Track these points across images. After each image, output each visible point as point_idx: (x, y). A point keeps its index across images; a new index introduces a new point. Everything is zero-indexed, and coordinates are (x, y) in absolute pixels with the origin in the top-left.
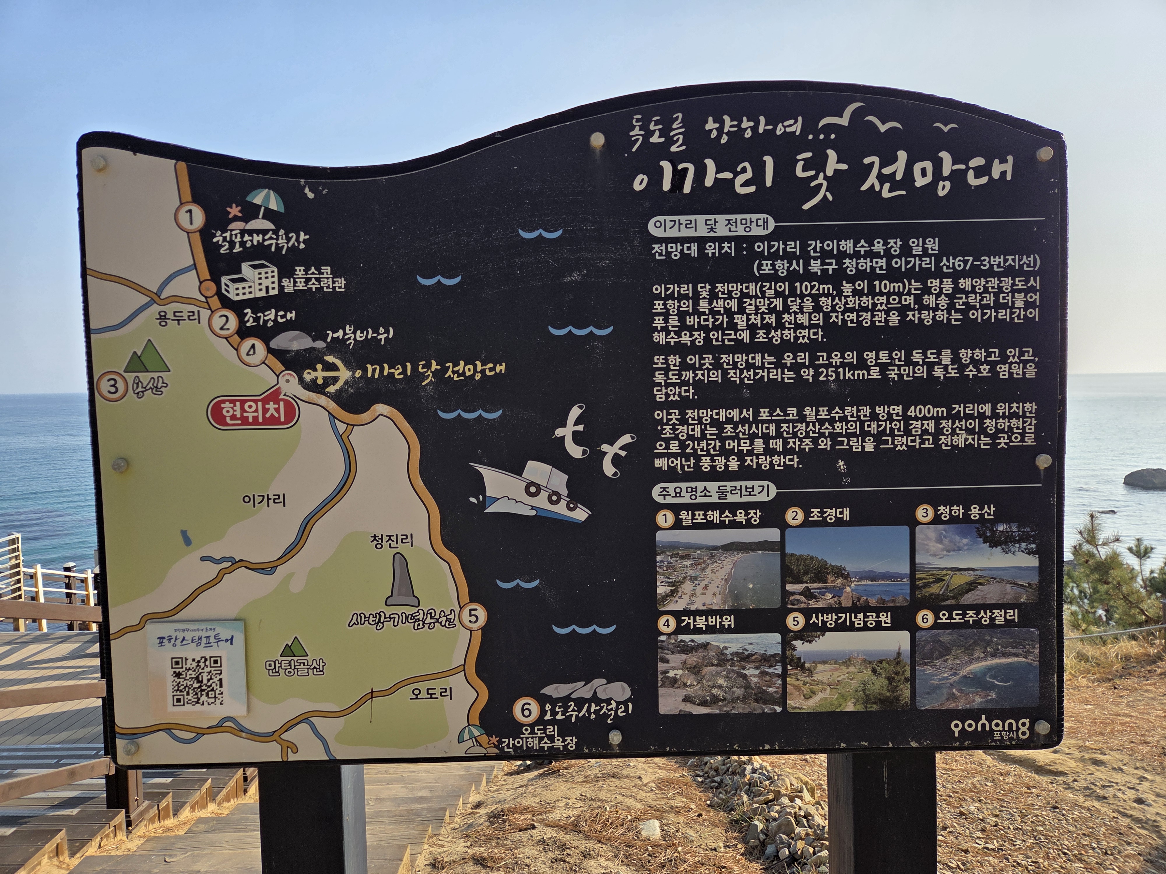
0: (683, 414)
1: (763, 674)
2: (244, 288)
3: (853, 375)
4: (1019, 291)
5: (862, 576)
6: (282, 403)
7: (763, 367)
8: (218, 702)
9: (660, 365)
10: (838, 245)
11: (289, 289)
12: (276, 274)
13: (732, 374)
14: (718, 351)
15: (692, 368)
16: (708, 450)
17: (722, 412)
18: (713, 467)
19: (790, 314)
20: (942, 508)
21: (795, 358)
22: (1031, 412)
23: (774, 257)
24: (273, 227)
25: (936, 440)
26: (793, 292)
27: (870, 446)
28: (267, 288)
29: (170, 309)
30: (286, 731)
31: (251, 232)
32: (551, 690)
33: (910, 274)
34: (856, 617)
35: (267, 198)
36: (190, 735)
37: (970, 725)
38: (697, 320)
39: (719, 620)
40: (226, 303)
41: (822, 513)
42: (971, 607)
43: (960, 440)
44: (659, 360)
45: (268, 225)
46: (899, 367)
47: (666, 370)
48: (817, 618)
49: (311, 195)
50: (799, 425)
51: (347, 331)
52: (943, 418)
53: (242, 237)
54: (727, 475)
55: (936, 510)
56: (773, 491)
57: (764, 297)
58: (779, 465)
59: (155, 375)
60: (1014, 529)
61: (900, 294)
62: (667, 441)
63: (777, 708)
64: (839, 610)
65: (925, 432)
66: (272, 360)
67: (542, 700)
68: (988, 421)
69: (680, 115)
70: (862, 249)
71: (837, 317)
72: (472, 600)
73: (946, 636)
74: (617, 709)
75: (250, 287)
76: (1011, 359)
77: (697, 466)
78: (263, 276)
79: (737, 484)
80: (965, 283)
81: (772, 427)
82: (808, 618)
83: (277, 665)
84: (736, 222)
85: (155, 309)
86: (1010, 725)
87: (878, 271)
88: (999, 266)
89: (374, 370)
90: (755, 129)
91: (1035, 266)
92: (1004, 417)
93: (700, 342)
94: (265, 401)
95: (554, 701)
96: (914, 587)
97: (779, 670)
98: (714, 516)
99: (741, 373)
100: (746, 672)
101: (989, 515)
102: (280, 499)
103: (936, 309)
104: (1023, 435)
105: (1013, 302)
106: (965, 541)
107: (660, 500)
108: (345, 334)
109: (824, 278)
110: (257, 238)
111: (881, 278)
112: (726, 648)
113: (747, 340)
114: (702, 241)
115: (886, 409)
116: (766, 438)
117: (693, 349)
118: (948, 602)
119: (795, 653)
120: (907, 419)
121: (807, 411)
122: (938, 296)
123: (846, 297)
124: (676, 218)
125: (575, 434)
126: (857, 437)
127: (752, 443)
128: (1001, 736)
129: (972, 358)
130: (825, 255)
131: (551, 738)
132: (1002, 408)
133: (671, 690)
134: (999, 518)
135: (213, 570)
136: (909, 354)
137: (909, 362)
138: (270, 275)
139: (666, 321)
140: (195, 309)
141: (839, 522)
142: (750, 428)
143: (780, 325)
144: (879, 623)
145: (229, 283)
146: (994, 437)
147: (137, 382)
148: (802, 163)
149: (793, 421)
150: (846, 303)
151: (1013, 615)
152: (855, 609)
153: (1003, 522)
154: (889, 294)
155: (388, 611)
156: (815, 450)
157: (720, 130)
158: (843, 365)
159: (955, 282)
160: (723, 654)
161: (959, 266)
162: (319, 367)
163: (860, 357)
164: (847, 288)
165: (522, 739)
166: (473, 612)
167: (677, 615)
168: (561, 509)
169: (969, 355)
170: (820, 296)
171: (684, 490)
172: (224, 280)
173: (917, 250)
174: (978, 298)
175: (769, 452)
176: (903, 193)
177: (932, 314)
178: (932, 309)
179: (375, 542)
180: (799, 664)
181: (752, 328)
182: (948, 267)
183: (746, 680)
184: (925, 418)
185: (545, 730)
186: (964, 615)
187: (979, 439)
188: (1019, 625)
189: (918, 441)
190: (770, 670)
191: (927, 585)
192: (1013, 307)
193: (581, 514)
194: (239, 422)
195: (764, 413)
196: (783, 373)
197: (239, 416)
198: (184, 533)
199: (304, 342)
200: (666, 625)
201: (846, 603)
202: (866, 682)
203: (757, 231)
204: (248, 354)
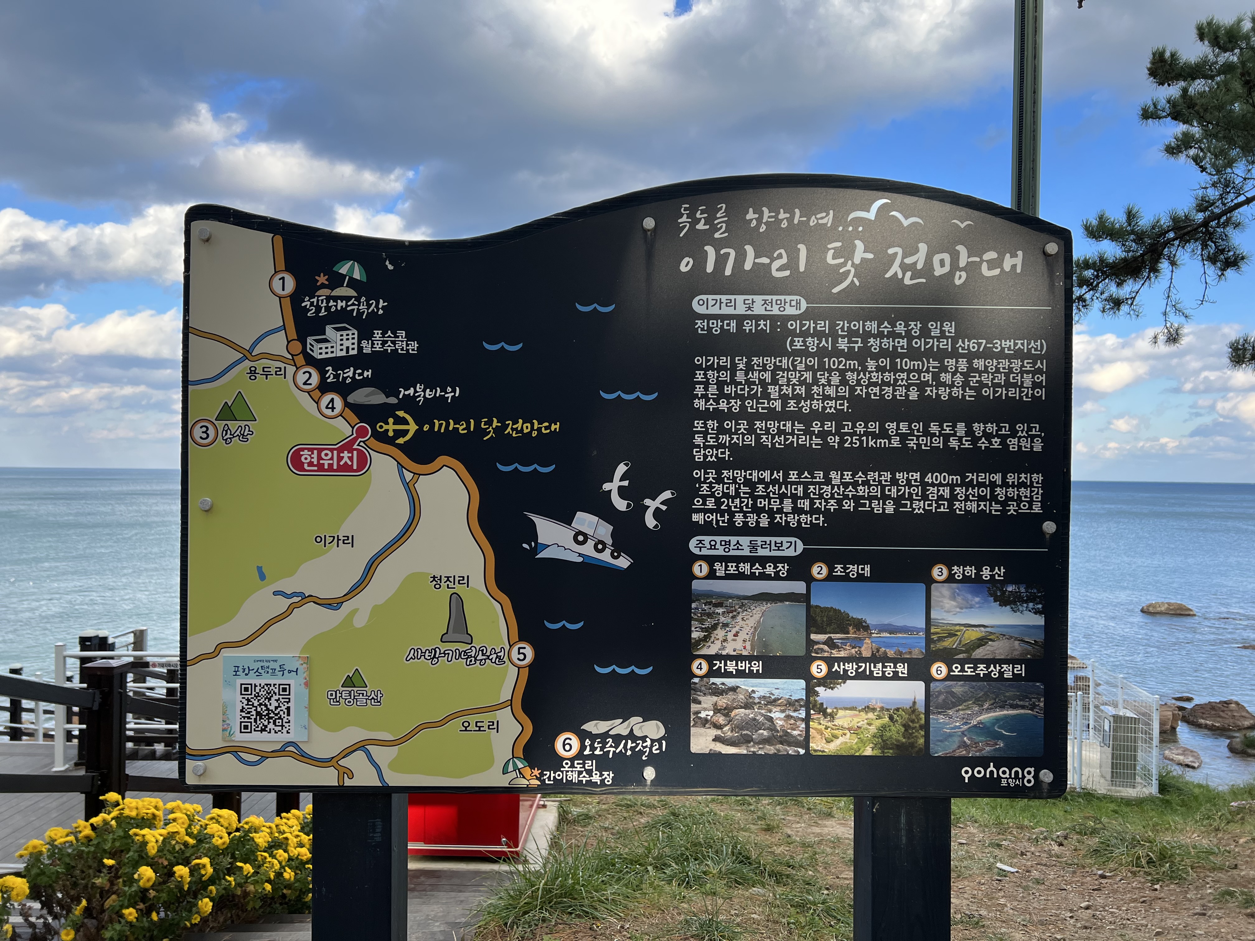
0: (719, 473)
2: (327, 348)
3: (876, 443)
4: (1028, 372)
5: (882, 629)
6: (355, 452)
7: (792, 434)
8: (284, 730)
9: (699, 429)
10: (864, 326)
11: (367, 350)
12: (356, 336)
13: (764, 439)
14: (752, 418)
15: (729, 432)
16: (741, 508)
17: (755, 473)
18: (745, 523)
19: (819, 386)
20: (955, 568)
21: (822, 426)
22: (1037, 483)
23: (805, 334)
24: (356, 295)
25: (951, 506)
26: (822, 367)
27: (890, 509)
28: (348, 348)
29: (260, 365)
30: (343, 758)
31: (335, 299)
32: (591, 727)
34: (875, 667)
35: (352, 269)
36: (256, 758)
37: (979, 772)
38: (734, 389)
39: (748, 665)
40: (310, 361)
41: (845, 568)
42: (982, 661)
43: (973, 507)
44: (698, 425)
45: (352, 293)
46: (918, 437)
47: (705, 434)
48: (839, 667)
49: (390, 267)
50: (825, 487)
51: (418, 390)
52: (958, 486)
53: (328, 302)
54: (758, 531)
55: (950, 570)
56: (800, 547)
57: (795, 370)
58: (806, 523)
59: (243, 424)
60: (1023, 590)
61: (919, 372)
62: (704, 498)
63: (800, 750)
64: (858, 659)
65: (941, 498)
66: (348, 413)
67: (583, 735)
68: (998, 489)
69: (724, 206)
70: (886, 330)
71: (861, 390)
72: (521, 639)
73: (958, 688)
74: (652, 746)
75: (332, 347)
76: (1020, 433)
77: (731, 521)
78: (345, 337)
79: (767, 539)
80: (979, 363)
81: (801, 488)
82: (830, 667)
83: (338, 695)
84: (772, 303)
85: (247, 364)
86: (1016, 772)
87: (899, 350)
88: (1009, 349)
89: (441, 425)
90: (790, 220)
91: (1041, 350)
92: (1013, 486)
93: (736, 409)
94: (340, 450)
95: (593, 737)
96: (929, 640)
97: (802, 714)
98: (745, 568)
99: (773, 438)
100: (772, 715)
101: (1000, 575)
102: (349, 540)
103: (952, 386)
104: (1031, 503)
105: (1022, 382)
106: (977, 599)
107: (696, 551)
108: (416, 392)
109: (850, 355)
110: (341, 304)
111: (902, 356)
112: (753, 691)
113: (779, 409)
114: (740, 319)
115: (906, 476)
116: (794, 498)
117: (730, 415)
118: (961, 656)
119: (817, 699)
120: (924, 485)
121: (833, 474)
122: (954, 374)
123: (870, 372)
124: (717, 297)
125: (621, 489)
126: (879, 500)
127: (781, 503)
128: (1008, 784)
129: (984, 431)
131: (590, 772)
132: (1011, 478)
133: (702, 730)
134: (1009, 579)
135: (283, 604)
136: (926, 427)
137: (926, 433)
138: (350, 337)
139: (706, 389)
140: (282, 365)
141: (861, 578)
142: (780, 489)
143: (809, 396)
144: (896, 673)
145: (313, 343)
146: (1004, 504)
147: (226, 430)
148: (833, 251)
149: (820, 483)
150: (870, 378)
151: (1020, 669)
152: (874, 659)
153: (1012, 583)
154: (909, 371)
155: (444, 647)
156: (839, 511)
157: (759, 220)
158: (866, 434)
159: (970, 362)
160: (750, 697)
161: (974, 347)
162: (391, 420)
163: (882, 427)
164: (871, 364)
165: (562, 772)
166: (521, 651)
167: (710, 659)
168: (606, 556)
169: (982, 429)
170: (846, 370)
171: (718, 543)
172: (310, 340)
173: (935, 333)
174: (991, 377)
175: (797, 511)
176: (924, 280)
177: (948, 391)
178: (948, 385)
179: (434, 583)
180: (822, 710)
181: (784, 398)
182: (963, 349)
183: (772, 722)
184: (940, 484)
185: (584, 764)
186: (975, 668)
187: (991, 505)
188: (1025, 679)
189: (934, 505)
190: (795, 714)
191: (940, 639)
192: (1022, 386)
193: (624, 562)
194: (316, 468)
195: (793, 475)
196: (811, 439)
197: (315, 463)
198: (260, 569)
199: (378, 398)
200: (699, 667)
201: (866, 653)
202: (883, 728)
203: (790, 311)
204: (327, 408)
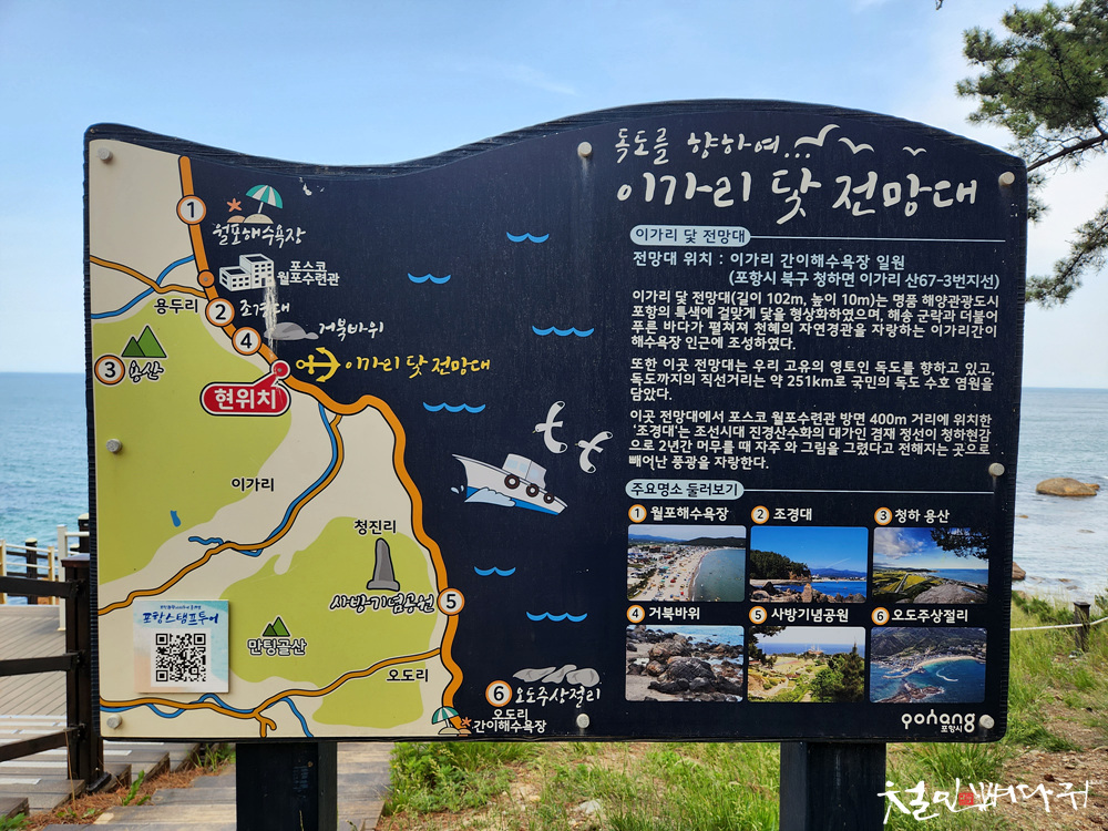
0: (657, 414)
1: (726, 664)
2: (241, 279)
3: (820, 382)
4: (979, 309)
5: (823, 573)
6: (273, 391)
7: (734, 372)
8: (200, 678)
9: (637, 367)
10: (810, 259)
11: (285, 282)
12: (272, 267)
13: (705, 378)
14: (692, 356)
15: (667, 370)
16: (680, 450)
17: (695, 414)
18: (684, 466)
19: (762, 322)
20: (899, 511)
21: (765, 365)
22: (986, 424)
23: (748, 268)
24: (272, 222)
25: (896, 447)
26: (765, 303)
27: (833, 451)
28: (263, 280)
29: (169, 297)
30: (265, 709)
31: (249, 226)
32: (524, 675)
33: (877, 289)
34: (815, 613)
35: (266, 194)
36: (172, 710)
37: (920, 719)
38: (674, 325)
39: (685, 612)
40: (223, 293)
41: (786, 512)
42: (924, 606)
43: (918, 449)
44: (636, 363)
45: (267, 220)
46: (863, 376)
47: (643, 372)
48: (779, 613)
49: (308, 193)
50: (767, 428)
51: (339, 325)
52: (903, 426)
53: (241, 230)
54: (699, 474)
55: (894, 514)
56: (741, 490)
57: (738, 306)
58: (747, 466)
59: (152, 360)
60: (967, 533)
61: (866, 308)
62: (642, 439)
63: (737, 697)
64: (798, 605)
65: (886, 439)
66: (266, 349)
67: (515, 684)
68: (945, 430)
69: (664, 130)
70: (833, 264)
71: (806, 327)
72: (451, 586)
73: (899, 634)
74: (586, 694)
75: (247, 279)
76: (969, 372)
77: (670, 464)
78: (260, 268)
79: (707, 482)
80: (928, 299)
81: (742, 429)
82: (769, 612)
83: (260, 644)
84: (714, 234)
85: (155, 296)
86: (957, 719)
87: (846, 285)
88: (960, 284)
89: (364, 362)
90: (734, 146)
91: (994, 286)
92: (960, 427)
93: (676, 346)
94: (258, 389)
95: (525, 686)
96: (870, 584)
97: (740, 660)
98: (684, 512)
99: (714, 377)
100: (709, 662)
101: (944, 519)
102: (268, 484)
103: (900, 323)
104: (978, 445)
105: (973, 319)
106: (920, 543)
107: (633, 495)
108: (337, 327)
109: (795, 289)
110: (256, 232)
111: (850, 291)
112: (690, 638)
113: (720, 346)
114: (681, 251)
115: (850, 416)
116: (736, 439)
117: (669, 353)
118: (903, 601)
119: (756, 645)
120: (869, 426)
121: (775, 415)
122: (902, 310)
123: (815, 308)
124: (657, 227)
125: (554, 430)
126: (822, 441)
127: (722, 444)
129: (932, 370)
130: (797, 268)
131: (522, 721)
132: (959, 419)
133: (638, 678)
134: (953, 523)
135: (199, 550)
136: (873, 365)
137: (872, 372)
138: (266, 267)
139: (645, 325)
140: (193, 298)
141: (802, 522)
142: (721, 430)
143: (752, 333)
144: (836, 619)
145: (227, 274)
146: (951, 446)
147: (134, 367)
148: (778, 179)
149: (762, 424)
150: (815, 314)
151: (963, 615)
152: (814, 605)
153: (957, 527)
154: (856, 307)
155: (370, 594)
156: (782, 453)
157: (701, 146)
158: (811, 373)
159: (919, 298)
160: (687, 644)
161: (923, 282)
162: (311, 357)
163: (827, 365)
164: (817, 300)
165: (494, 721)
166: (451, 598)
167: (646, 605)
168: (538, 501)
169: (930, 368)
170: (792, 306)
171: (656, 486)
172: (222, 271)
173: (884, 267)
174: (940, 313)
175: (738, 453)
176: (873, 212)
177: (896, 328)
178: (896, 322)
179: (359, 528)
180: (760, 657)
181: (726, 335)
182: (912, 284)
183: (710, 669)
184: (886, 426)
185: (516, 713)
186: (917, 613)
187: (937, 447)
188: (969, 624)
189: (879, 447)
190: (733, 661)
191: (883, 584)
192: (972, 323)
193: (557, 507)
194: (232, 408)
195: (735, 416)
196: (753, 378)
197: (231, 402)
198: (174, 514)
199: (297, 333)
200: (635, 614)
201: (806, 599)
202: (823, 674)
203: (734, 243)
204: (242, 343)
